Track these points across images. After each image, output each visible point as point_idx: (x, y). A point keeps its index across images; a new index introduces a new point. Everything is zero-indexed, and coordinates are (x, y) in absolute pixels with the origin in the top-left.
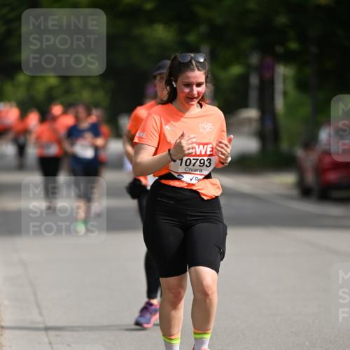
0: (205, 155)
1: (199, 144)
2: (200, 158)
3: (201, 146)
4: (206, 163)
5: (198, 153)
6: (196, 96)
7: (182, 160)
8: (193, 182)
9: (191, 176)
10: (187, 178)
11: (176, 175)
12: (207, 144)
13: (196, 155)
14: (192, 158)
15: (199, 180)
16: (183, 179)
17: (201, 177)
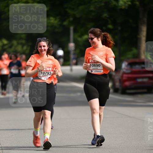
0: (49, 71)
1: (48, 67)
2: (47, 72)
3: (48, 68)
4: (50, 73)
5: (47, 70)
6: (44, 50)
7: (42, 72)
8: (45, 79)
9: (45, 78)
10: (43, 78)
11: (40, 77)
12: (50, 67)
13: (46, 71)
14: (45, 72)
15: (47, 79)
16: (42, 79)
17: (48, 78)
